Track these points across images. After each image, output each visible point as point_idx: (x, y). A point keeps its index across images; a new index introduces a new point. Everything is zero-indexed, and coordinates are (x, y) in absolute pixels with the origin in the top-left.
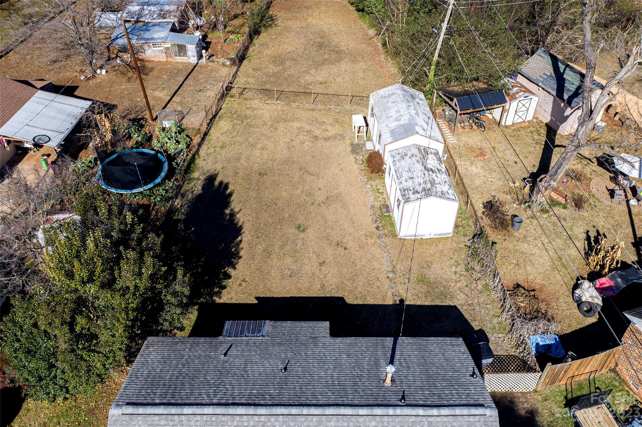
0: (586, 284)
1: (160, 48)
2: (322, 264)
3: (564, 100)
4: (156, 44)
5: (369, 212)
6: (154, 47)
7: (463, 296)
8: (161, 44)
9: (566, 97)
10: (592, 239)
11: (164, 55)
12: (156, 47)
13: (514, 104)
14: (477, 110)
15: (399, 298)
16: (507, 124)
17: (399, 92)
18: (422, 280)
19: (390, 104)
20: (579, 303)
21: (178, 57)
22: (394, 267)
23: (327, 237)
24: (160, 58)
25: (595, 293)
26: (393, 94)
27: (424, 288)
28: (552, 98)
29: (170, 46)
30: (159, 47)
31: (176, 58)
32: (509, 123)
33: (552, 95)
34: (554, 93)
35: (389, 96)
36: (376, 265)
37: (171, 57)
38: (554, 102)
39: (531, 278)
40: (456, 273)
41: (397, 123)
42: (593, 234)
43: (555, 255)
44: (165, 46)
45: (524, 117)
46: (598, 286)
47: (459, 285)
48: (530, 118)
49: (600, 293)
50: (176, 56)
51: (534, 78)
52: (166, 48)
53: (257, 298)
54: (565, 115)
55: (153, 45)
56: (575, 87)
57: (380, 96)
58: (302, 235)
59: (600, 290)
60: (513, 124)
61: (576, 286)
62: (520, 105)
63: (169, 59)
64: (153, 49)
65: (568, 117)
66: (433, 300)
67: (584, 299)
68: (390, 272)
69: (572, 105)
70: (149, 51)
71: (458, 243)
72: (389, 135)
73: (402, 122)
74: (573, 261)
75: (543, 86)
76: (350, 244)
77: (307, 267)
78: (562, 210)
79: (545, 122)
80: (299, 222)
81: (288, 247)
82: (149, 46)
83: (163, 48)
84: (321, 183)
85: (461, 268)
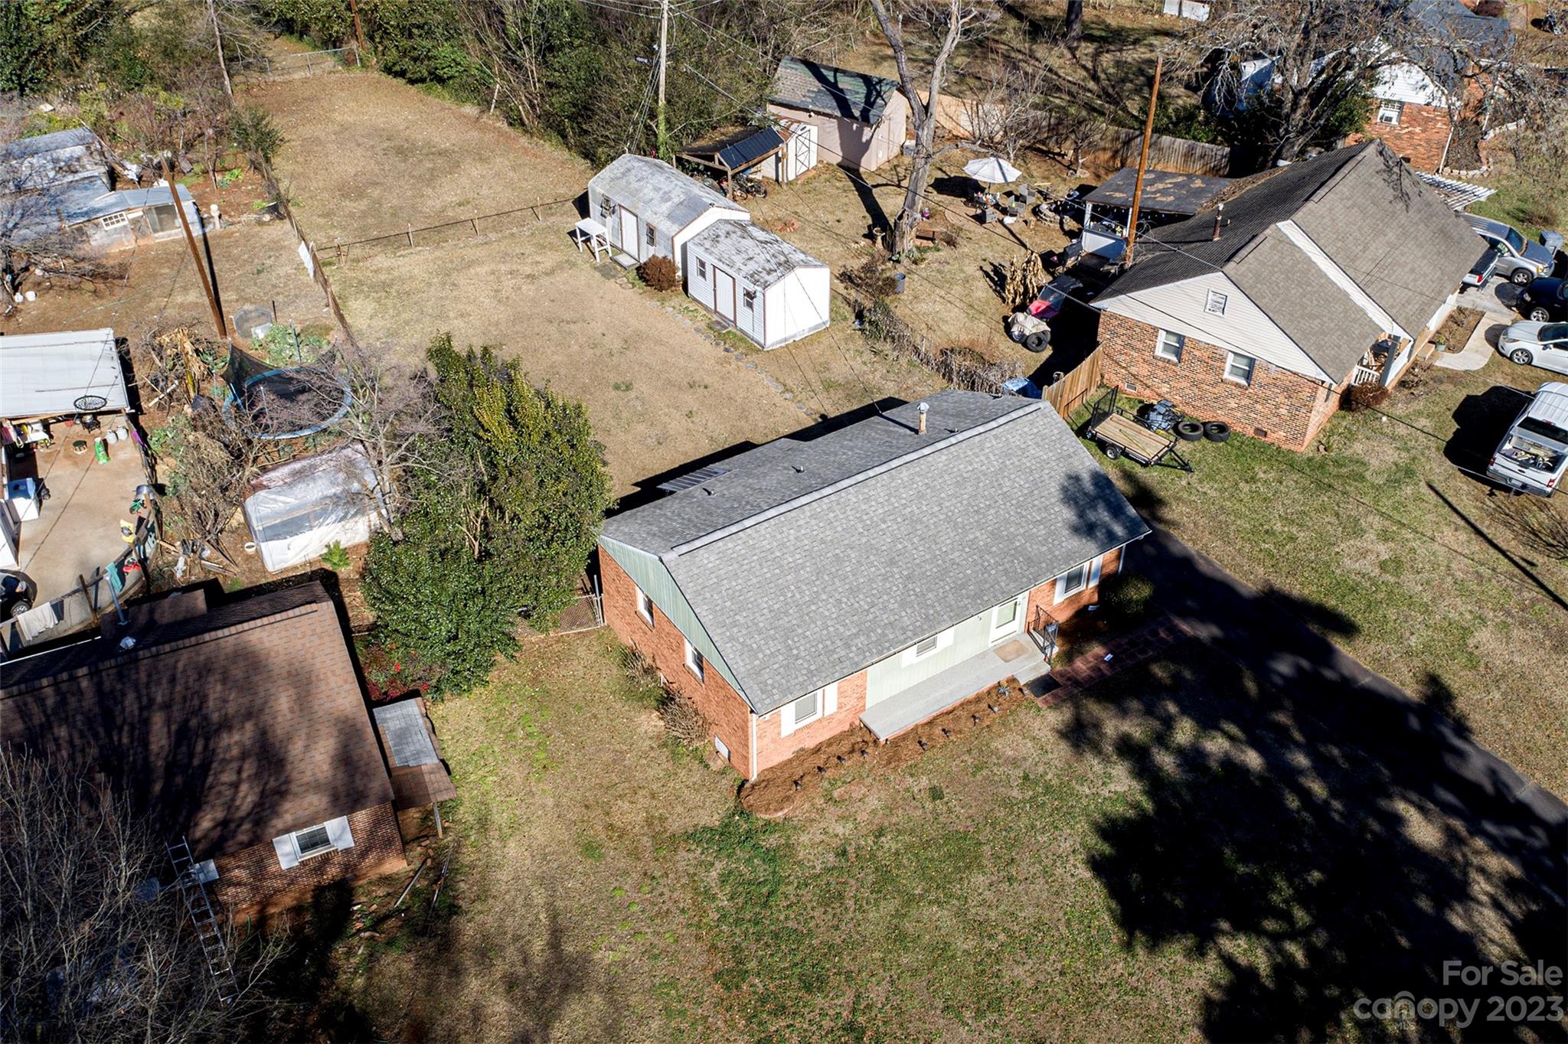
0: (1020, 316)
1: (122, 224)
2: (690, 415)
3: (856, 119)
4: (110, 218)
5: (700, 338)
6: (107, 225)
7: (892, 384)
8: (121, 215)
9: (857, 113)
10: (992, 274)
11: (132, 237)
12: (113, 223)
13: (792, 143)
14: (750, 163)
15: (818, 415)
16: (790, 179)
17: (636, 164)
18: (829, 386)
19: (635, 185)
20: (1024, 341)
21: (161, 234)
22: (785, 386)
23: (670, 383)
24: (122, 244)
25: (1036, 321)
26: (629, 170)
27: (841, 394)
28: (833, 124)
29: (141, 213)
30: (118, 222)
31: (156, 235)
32: (792, 177)
33: (836, 117)
34: (838, 113)
35: (624, 174)
36: (759, 390)
37: (144, 235)
38: (841, 128)
39: (953, 336)
40: (865, 363)
41: (670, 203)
42: (989, 269)
43: (962, 305)
44: (132, 216)
45: (806, 163)
46: (1034, 312)
47: (878, 375)
48: (814, 163)
49: (1041, 319)
50: (155, 231)
51: (796, 100)
52: (133, 219)
53: (636, 484)
54: (864, 140)
55: (105, 220)
56: (863, 96)
57: (608, 180)
58: (632, 394)
59: (1040, 315)
60: (797, 177)
61: (1008, 328)
62: (799, 144)
63: (141, 242)
64: (106, 228)
65: (869, 142)
66: (860, 401)
67: (1027, 333)
68: (783, 392)
69: (872, 121)
70: (97, 236)
71: (843, 330)
72: (669, 223)
73: (676, 200)
74: (987, 302)
75: (816, 109)
76: (708, 380)
77: (672, 425)
78: (936, 254)
79: (835, 163)
80: (612, 382)
81: (625, 415)
82: (97, 225)
83: (126, 222)
84: (597, 327)
85: (868, 356)
